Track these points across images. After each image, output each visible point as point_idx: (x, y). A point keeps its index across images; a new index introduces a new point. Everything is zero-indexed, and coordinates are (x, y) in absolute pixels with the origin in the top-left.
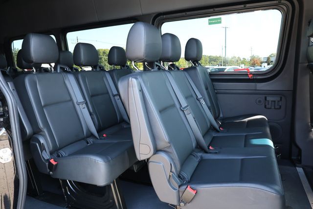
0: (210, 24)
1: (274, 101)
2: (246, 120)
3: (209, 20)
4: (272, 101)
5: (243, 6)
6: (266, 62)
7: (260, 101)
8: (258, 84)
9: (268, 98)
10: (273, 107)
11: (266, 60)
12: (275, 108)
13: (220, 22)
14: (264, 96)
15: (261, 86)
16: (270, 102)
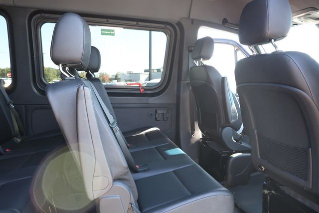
0: (102, 34)
1: (163, 114)
2: (143, 133)
3: (102, 30)
4: (162, 114)
5: (135, 23)
6: (115, 79)
7: (151, 115)
8: (149, 98)
9: (158, 111)
10: (162, 119)
11: (114, 78)
12: (164, 120)
13: (113, 35)
14: (155, 109)
15: (152, 100)
16: (160, 115)
